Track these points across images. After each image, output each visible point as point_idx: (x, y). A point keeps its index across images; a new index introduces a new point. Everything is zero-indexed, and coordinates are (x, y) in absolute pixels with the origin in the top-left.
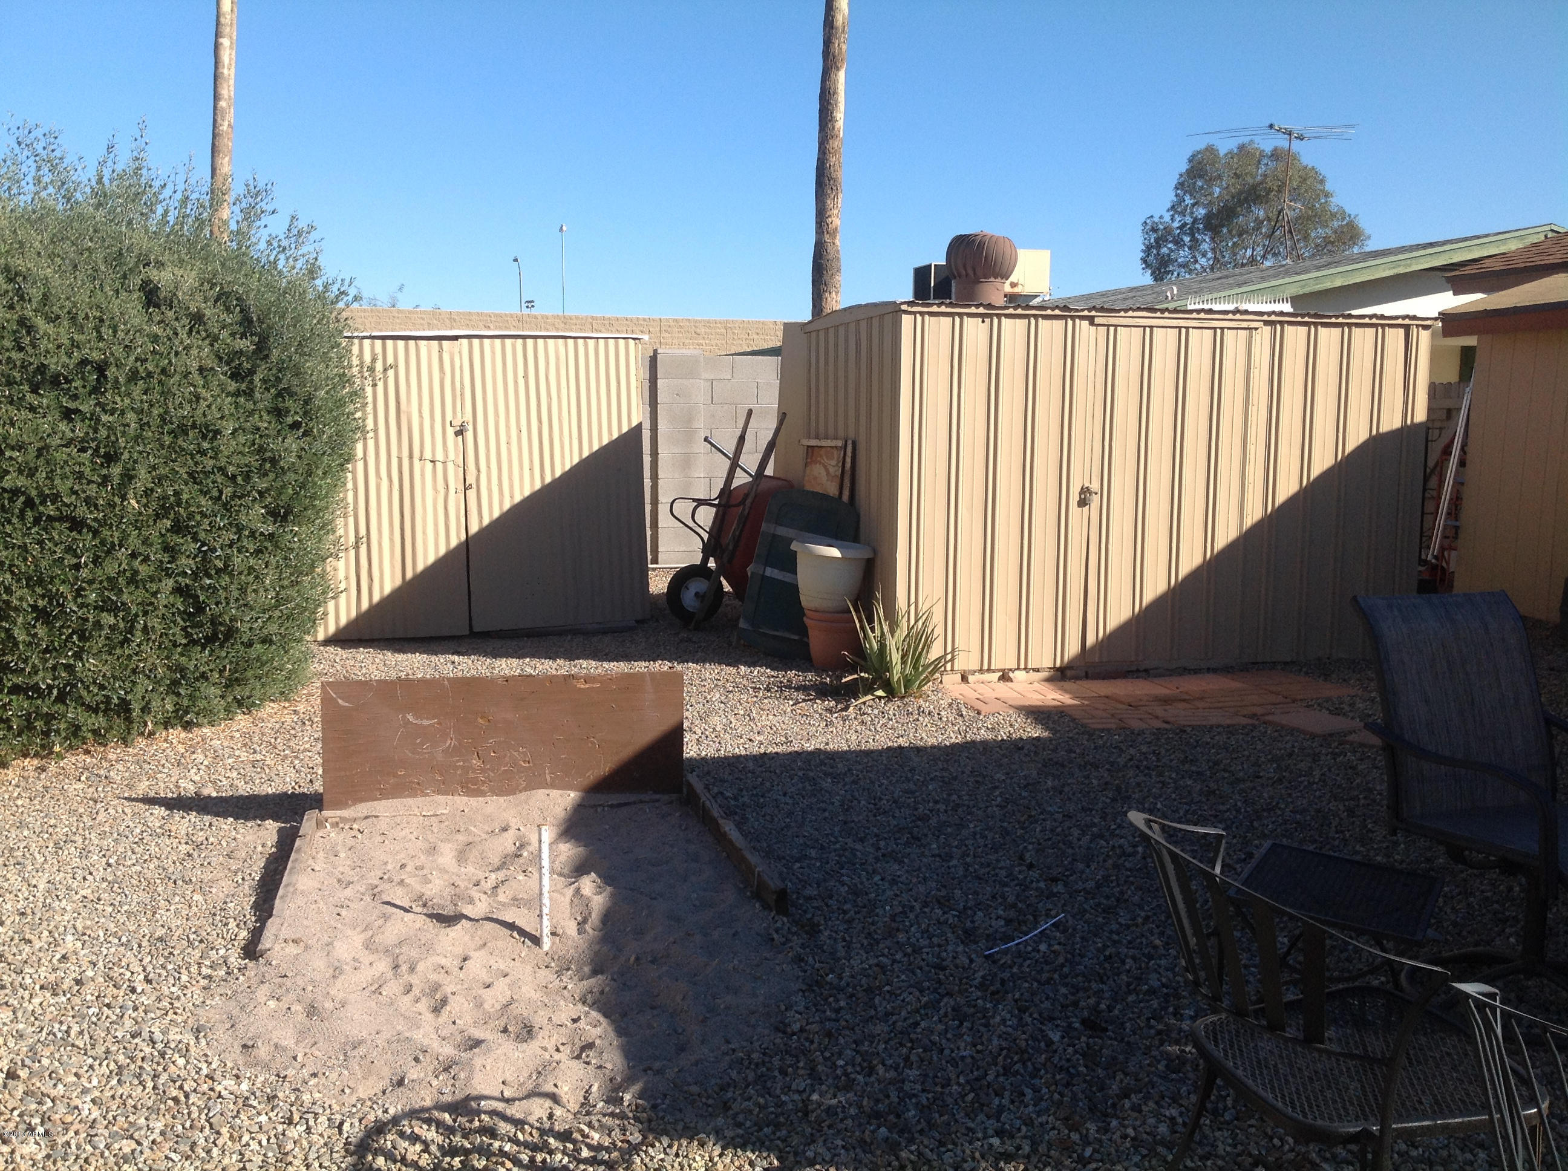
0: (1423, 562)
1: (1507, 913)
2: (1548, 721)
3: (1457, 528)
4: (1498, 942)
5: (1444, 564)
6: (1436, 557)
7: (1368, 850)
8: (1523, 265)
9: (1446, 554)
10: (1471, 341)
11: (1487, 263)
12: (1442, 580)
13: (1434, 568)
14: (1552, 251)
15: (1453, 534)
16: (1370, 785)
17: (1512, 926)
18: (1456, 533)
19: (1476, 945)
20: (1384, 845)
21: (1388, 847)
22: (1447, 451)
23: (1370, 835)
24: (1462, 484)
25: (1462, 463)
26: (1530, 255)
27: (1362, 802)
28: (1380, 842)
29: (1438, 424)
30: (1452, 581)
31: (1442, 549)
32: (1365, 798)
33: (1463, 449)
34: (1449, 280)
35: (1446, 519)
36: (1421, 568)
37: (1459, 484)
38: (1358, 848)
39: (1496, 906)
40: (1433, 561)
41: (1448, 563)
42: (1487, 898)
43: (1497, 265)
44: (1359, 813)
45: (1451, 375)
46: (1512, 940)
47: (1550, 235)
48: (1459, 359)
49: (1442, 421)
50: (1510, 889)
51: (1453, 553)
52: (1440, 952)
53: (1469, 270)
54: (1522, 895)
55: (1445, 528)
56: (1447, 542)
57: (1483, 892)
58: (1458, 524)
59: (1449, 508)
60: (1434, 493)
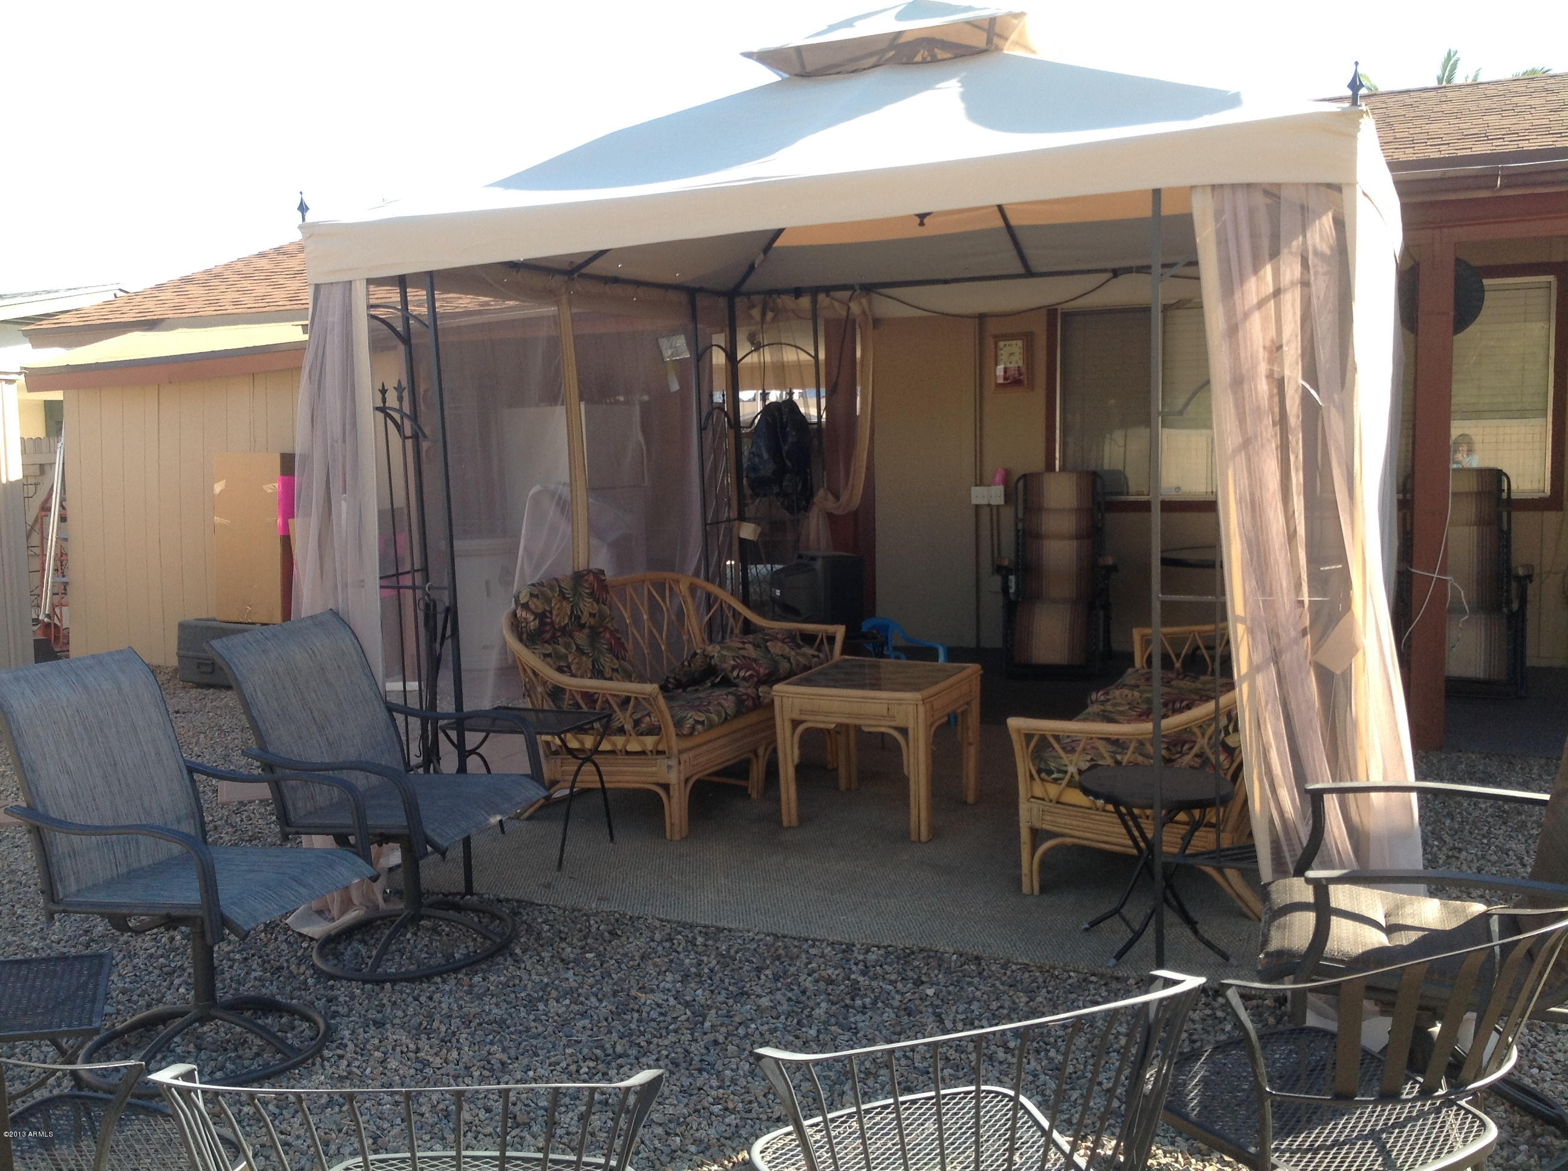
0: (36, 621)
1: (173, 965)
2: (191, 770)
3: (66, 584)
4: (169, 997)
5: (56, 621)
6: (48, 616)
7: (21, 938)
8: (99, 322)
9: (57, 610)
10: (57, 395)
11: (63, 318)
12: (57, 638)
13: (47, 626)
14: (125, 310)
15: (62, 590)
16: (13, 867)
17: (180, 976)
18: (65, 589)
19: (149, 1006)
20: (38, 928)
21: (42, 929)
22: (46, 508)
23: (21, 921)
24: (66, 540)
25: (63, 519)
26: (104, 312)
27: (7, 887)
28: (34, 925)
29: (32, 481)
30: (67, 637)
31: (53, 607)
32: (10, 882)
33: (62, 506)
34: (26, 334)
35: (53, 578)
36: (35, 628)
37: (62, 540)
38: (10, 938)
39: (161, 960)
40: (46, 620)
41: (60, 620)
42: (151, 956)
43: (72, 320)
44: (6, 901)
45: (38, 430)
46: (182, 990)
47: (119, 294)
48: (43, 413)
49: (35, 476)
50: (172, 939)
51: (64, 609)
52: (113, 1025)
53: (45, 324)
54: (184, 942)
55: (53, 586)
56: (57, 598)
57: (146, 949)
58: (65, 580)
59: (55, 565)
60: (37, 550)
